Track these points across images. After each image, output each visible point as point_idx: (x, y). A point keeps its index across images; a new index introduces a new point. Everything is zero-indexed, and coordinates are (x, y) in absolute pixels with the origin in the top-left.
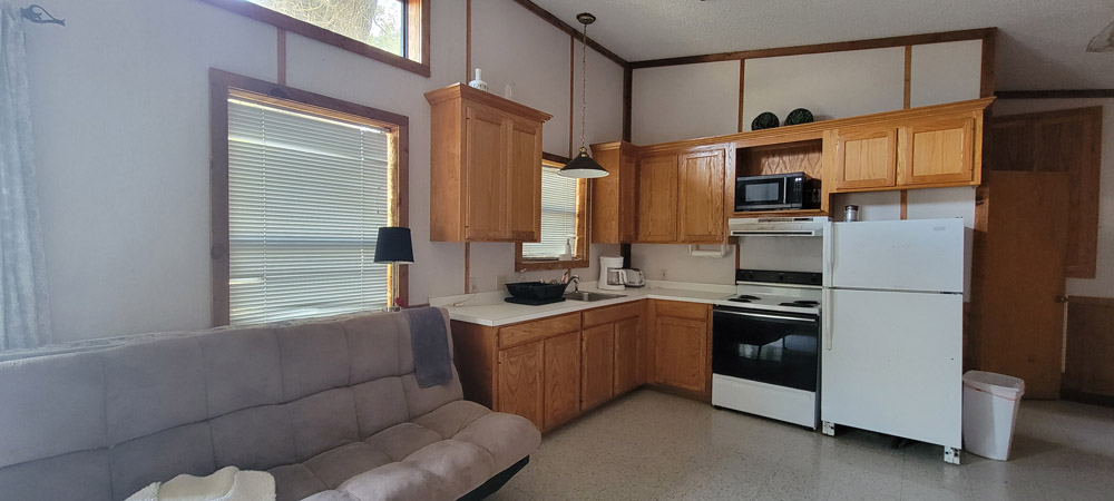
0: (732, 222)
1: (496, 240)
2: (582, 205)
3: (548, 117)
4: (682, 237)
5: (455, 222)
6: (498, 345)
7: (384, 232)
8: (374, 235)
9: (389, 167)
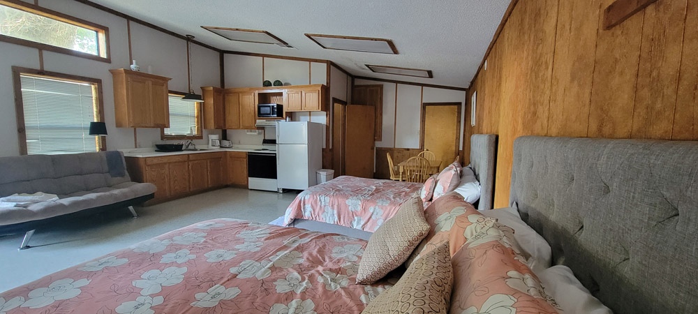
0: (257, 121)
1: (146, 127)
2: (198, 113)
3: (170, 79)
4: (241, 127)
5: (125, 119)
6: (146, 163)
7: (93, 124)
8: (89, 125)
9: (94, 98)
